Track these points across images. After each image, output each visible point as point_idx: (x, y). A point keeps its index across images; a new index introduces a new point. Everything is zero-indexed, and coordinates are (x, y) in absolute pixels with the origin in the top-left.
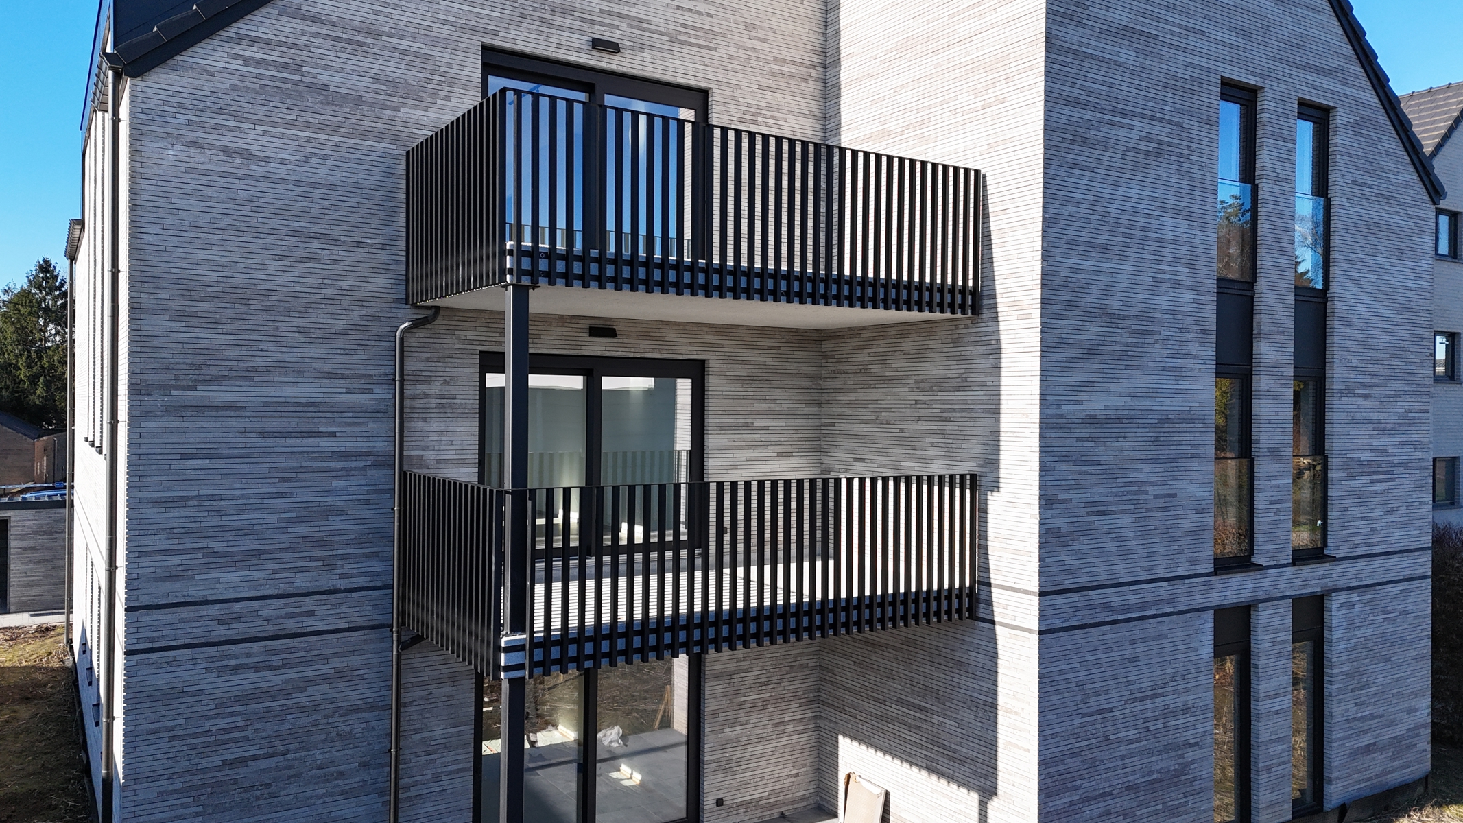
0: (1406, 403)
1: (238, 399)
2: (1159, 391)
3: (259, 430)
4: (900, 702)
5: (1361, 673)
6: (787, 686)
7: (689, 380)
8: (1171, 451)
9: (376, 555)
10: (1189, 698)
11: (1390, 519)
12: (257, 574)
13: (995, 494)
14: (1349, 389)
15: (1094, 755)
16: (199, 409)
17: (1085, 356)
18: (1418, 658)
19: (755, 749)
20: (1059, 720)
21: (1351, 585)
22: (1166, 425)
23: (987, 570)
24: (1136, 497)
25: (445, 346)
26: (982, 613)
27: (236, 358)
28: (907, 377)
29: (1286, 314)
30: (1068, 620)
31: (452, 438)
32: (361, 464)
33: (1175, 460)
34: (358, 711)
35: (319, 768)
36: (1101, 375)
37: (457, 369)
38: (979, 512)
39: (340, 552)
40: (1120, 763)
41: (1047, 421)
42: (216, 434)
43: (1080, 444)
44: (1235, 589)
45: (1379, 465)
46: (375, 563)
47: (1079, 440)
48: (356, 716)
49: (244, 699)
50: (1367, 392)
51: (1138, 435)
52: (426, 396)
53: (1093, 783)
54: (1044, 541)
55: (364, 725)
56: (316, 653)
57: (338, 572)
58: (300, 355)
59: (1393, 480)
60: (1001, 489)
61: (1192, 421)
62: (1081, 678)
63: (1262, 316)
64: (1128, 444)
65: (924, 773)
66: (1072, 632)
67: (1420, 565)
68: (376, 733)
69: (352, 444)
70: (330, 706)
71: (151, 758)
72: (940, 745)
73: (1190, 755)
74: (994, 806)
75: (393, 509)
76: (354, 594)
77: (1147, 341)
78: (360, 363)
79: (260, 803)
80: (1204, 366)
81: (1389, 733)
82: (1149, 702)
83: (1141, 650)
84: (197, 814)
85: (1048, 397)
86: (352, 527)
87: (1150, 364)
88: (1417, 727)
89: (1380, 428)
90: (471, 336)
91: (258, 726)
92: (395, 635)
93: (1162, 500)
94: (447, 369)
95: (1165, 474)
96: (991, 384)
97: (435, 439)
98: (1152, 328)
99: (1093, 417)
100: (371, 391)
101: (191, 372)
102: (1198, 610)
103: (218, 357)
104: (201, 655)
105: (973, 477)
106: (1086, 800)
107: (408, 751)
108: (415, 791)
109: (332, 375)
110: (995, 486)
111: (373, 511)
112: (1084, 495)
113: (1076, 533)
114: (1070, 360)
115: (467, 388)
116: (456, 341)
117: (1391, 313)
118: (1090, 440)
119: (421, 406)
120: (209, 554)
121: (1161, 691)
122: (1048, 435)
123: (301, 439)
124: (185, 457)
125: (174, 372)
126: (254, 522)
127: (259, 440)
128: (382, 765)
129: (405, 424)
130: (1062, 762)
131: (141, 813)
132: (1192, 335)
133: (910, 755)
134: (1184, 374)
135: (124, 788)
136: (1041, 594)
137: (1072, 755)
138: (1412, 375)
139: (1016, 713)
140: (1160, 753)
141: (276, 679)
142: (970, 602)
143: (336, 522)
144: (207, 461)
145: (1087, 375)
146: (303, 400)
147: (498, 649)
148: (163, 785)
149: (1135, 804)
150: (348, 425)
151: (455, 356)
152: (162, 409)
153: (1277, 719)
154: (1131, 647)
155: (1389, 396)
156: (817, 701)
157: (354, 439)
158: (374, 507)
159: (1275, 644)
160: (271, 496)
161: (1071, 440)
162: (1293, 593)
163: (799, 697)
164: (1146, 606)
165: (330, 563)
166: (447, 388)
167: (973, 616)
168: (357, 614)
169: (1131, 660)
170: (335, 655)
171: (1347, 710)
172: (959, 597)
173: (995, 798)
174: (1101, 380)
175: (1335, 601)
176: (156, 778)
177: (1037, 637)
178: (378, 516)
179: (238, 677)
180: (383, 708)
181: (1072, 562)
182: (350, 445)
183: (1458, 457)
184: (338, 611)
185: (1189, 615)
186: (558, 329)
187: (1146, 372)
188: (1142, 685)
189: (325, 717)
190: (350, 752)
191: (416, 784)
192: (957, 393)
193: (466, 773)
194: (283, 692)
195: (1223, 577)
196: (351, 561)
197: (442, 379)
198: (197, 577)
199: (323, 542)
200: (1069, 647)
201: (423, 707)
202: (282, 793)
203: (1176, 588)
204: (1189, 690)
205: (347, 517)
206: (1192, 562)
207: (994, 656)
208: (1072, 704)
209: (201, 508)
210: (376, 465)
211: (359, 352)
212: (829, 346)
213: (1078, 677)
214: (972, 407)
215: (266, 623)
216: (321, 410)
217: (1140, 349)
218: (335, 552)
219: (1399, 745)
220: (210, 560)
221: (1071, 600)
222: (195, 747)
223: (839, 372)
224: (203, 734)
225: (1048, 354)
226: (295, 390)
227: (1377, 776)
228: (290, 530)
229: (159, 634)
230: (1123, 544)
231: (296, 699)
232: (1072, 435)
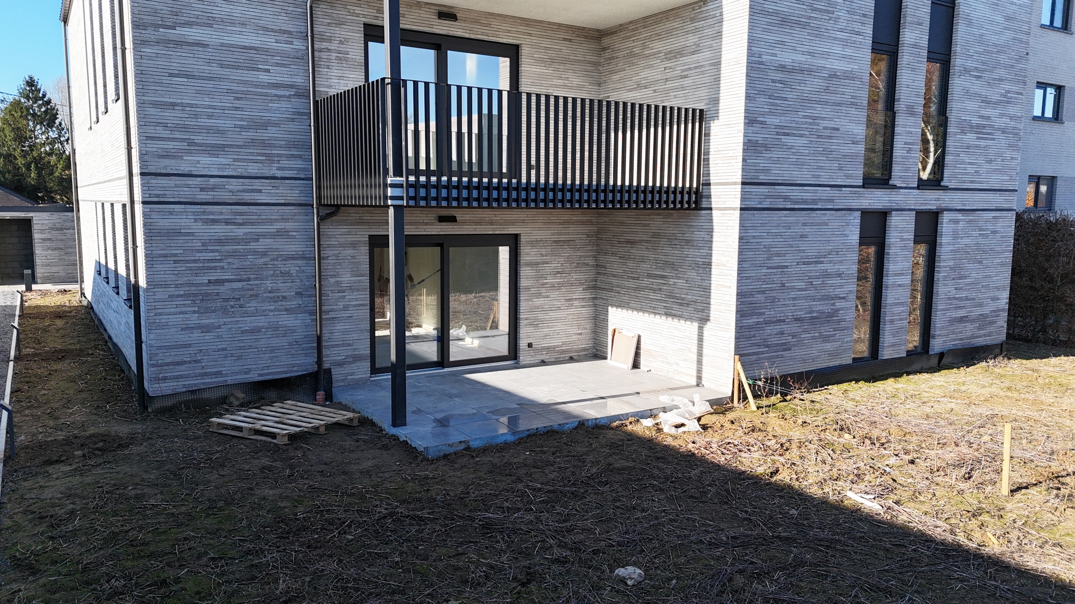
0: (1007, 87)
1: (204, 39)
2: (831, 54)
3: (219, 62)
4: (649, 276)
5: (961, 268)
6: (575, 276)
7: (508, 60)
8: (837, 98)
9: (300, 157)
10: (841, 267)
11: (988, 166)
12: (222, 160)
13: (715, 121)
14: (966, 71)
15: (775, 295)
16: (179, 43)
17: (780, 22)
18: (1002, 264)
19: (553, 314)
20: (751, 268)
21: (958, 208)
22: (834, 79)
23: (708, 175)
24: (811, 127)
25: (341, 16)
26: (704, 204)
27: (200, 10)
28: (660, 52)
29: (924, 10)
30: (760, 203)
31: (347, 82)
32: (287, 93)
33: (839, 105)
34: (293, 258)
35: (270, 292)
36: (790, 38)
37: (348, 33)
38: (704, 135)
39: (276, 152)
40: (792, 302)
41: (752, 65)
42: (191, 62)
43: (774, 84)
44: (876, 199)
45: (984, 127)
46: (300, 162)
47: (773, 81)
48: (291, 262)
49: (220, 241)
50: (979, 74)
51: (815, 83)
52: (329, 50)
53: (773, 313)
54: (746, 148)
55: (297, 268)
56: (264, 217)
57: (276, 165)
58: (243, 12)
59: (993, 139)
60: (720, 118)
61: (853, 79)
62: (768, 243)
63: (908, 9)
64: (806, 89)
65: (664, 318)
66: (763, 212)
67: (1011, 201)
68: (305, 274)
69: (280, 79)
70: (275, 253)
71: (163, 272)
72: (674, 297)
73: (839, 304)
74: (708, 327)
75: (310, 125)
76: (287, 181)
77: (824, 17)
78: (283, 22)
79: (233, 310)
80: (864, 41)
81: (978, 311)
82: (813, 265)
83: (810, 230)
84: (194, 312)
85: (753, 48)
86: (283, 136)
87: (825, 34)
88: (999, 310)
89: (987, 102)
90: (358, 10)
91: (230, 260)
92: (315, 210)
93: (829, 131)
94: (342, 33)
95: (832, 113)
96: (716, 45)
97: (336, 81)
98: (828, 8)
99: (783, 67)
100: (291, 43)
101: (171, 16)
102: (850, 210)
103: (188, 8)
104: (191, 210)
105: (701, 111)
106: (768, 323)
107: (327, 289)
108: (332, 315)
109: (266, 29)
110: (716, 116)
111: (297, 127)
112: (775, 120)
113: (768, 146)
114: (770, 24)
115: (356, 48)
116: (348, 14)
117: (1000, 19)
118: (780, 82)
119: (326, 57)
120: (191, 143)
121: (821, 259)
122: (752, 75)
123: (247, 72)
124: (171, 75)
125: (160, 15)
126: (218, 125)
127: (219, 69)
128: (310, 296)
129: (316, 69)
130: (752, 295)
131: (159, 307)
132: (856, 17)
133: (654, 308)
134: (849, 44)
135: (147, 290)
136: (743, 183)
137: (759, 292)
138: (1012, 66)
139: (724, 265)
140: (820, 300)
141: (240, 231)
142: (696, 198)
143: (272, 132)
144: (186, 80)
145: (780, 36)
146: (247, 44)
147: (386, 185)
148: (172, 290)
149: (800, 330)
150: (277, 65)
151: (347, 24)
152: (154, 40)
153: (900, 290)
154: (802, 227)
155: (995, 79)
156: (595, 287)
157: (282, 75)
158: (297, 124)
159: (902, 240)
160: (229, 109)
161: (768, 80)
162: (917, 208)
163: (582, 284)
164: (814, 201)
165: (270, 158)
166: (342, 46)
167: (698, 208)
168: (290, 195)
169: (802, 236)
170: (276, 221)
171: (949, 292)
172: (689, 193)
173: (708, 323)
174: (790, 41)
175: (946, 217)
176: (167, 286)
177: (738, 212)
178: (301, 130)
179: (215, 227)
180: (309, 259)
181: (764, 165)
182: (278, 79)
183: (1057, 177)
184: (277, 191)
185: (844, 212)
186: (416, 11)
187: (822, 40)
188: (809, 254)
189: (272, 260)
190: (289, 284)
191: (332, 310)
192: (692, 56)
193: (365, 307)
194: (245, 241)
195: (869, 190)
196: (284, 159)
197: (339, 39)
198: (185, 158)
199: (264, 144)
200: (760, 222)
201: (335, 261)
202: (247, 305)
203: (835, 193)
204: (841, 262)
205: (280, 129)
206: (848, 177)
207: (710, 232)
208: (761, 259)
209: (184, 112)
210: (297, 95)
211: (283, 14)
212: (606, 41)
213: (767, 242)
214: (702, 64)
215: (231, 194)
216: (259, 52)
217: (819, 23)
218: (273, 152)
219: (984, 321)
220: (192, 148)
221: (762, 190)
222: (190, 269)
223: (613, 58)
224: (195, 261)
225: (754, 18)
226: (241, 36)
227: (967, 338)
228: (243, 133)
229: (162, 193)
230: (800, 157)
231: (253, 246)
232: (768, 77)
